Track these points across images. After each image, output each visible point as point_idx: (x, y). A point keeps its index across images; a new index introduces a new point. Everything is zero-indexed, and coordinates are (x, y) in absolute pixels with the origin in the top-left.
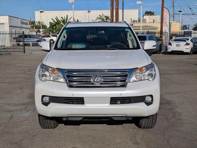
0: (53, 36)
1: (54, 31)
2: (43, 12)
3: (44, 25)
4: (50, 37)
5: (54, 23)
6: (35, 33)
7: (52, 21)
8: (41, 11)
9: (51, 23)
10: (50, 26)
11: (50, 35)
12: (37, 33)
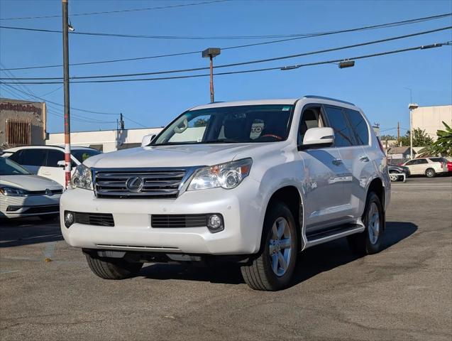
0: (434, 160)
1: (448, 151)
2: (417, 107)
3: (427, 136)
4: (427, 162)
5: (447, 131)
6: (402, 155)
7: (444, 129)
8: (412, 105)
9: (440, 133)
10: (439, 139)
11: (427, 159)
12: (405, 155)
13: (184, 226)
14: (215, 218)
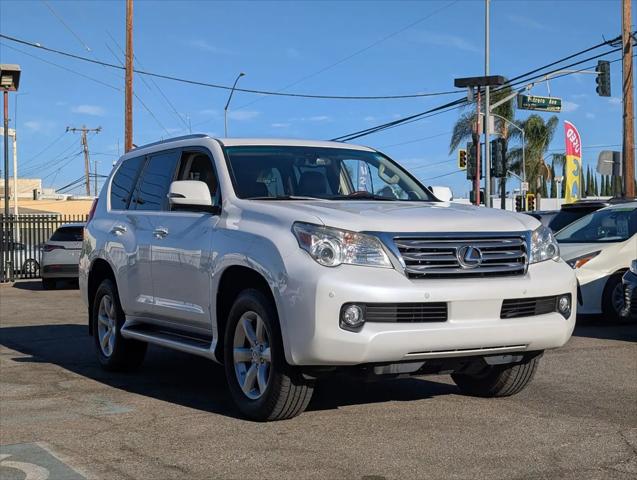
13: (533, 314)
14: (565, 301)
